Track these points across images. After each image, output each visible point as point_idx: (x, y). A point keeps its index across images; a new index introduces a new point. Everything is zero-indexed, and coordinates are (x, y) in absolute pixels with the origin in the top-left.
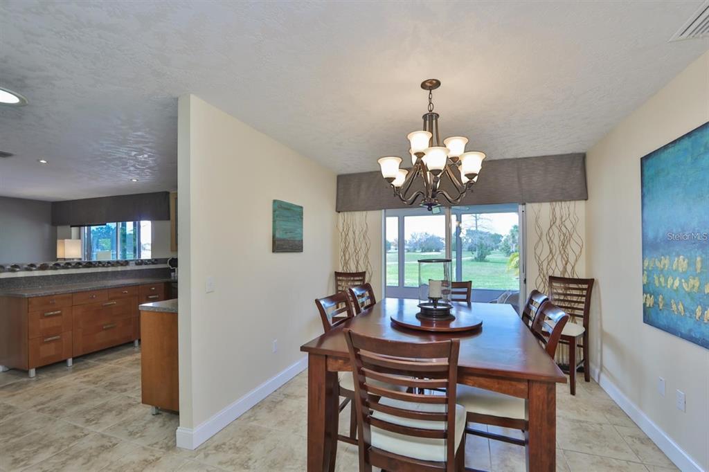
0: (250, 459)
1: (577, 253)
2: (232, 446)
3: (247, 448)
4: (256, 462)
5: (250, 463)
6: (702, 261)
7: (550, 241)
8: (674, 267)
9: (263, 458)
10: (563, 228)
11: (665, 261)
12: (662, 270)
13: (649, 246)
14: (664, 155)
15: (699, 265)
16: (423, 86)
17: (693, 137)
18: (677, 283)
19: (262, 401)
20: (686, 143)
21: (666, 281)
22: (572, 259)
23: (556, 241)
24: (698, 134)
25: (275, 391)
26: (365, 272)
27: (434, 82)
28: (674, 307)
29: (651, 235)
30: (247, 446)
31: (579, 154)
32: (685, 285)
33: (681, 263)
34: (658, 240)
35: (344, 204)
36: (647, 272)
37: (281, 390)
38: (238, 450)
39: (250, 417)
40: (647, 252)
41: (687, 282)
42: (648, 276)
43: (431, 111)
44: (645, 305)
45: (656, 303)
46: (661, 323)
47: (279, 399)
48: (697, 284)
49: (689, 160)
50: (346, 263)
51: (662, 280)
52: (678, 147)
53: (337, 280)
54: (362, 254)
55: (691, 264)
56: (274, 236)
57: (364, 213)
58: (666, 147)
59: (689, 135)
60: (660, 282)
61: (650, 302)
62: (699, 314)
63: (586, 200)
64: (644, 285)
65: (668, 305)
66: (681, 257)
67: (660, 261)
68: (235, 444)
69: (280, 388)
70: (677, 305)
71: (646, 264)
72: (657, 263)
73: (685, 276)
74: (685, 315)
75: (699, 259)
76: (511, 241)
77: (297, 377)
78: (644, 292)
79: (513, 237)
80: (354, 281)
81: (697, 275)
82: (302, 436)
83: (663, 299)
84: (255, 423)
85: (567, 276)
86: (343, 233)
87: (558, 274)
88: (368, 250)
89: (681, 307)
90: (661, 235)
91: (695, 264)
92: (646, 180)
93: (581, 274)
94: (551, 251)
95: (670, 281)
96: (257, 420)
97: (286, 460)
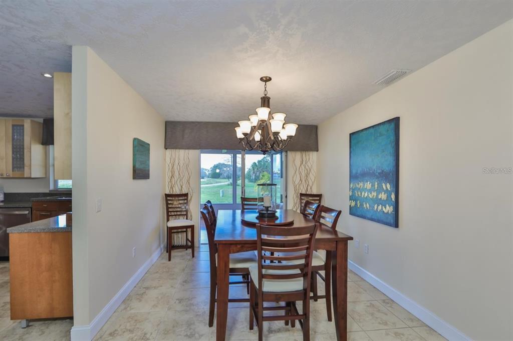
0: (145, 334)
1: (313, 181)
2: (125, 330)
3: (138, 328)
4: (151, 334)
5: (148, 336)
6: (378, 184)
7: (300, 173)
8: (365, 187)
9: (155, 330)
10: (307, 167)
11: (361, 184)
12: (359, 189)
13: (353, 177)
14: (361, 134)
15: (376, 186)
16: (261, 79)
17: (375, 129)
18: (366, 195)
19: (129, 296)
20: (372, 130)
21: (361, 194)
22: (310, 184)
23: (303, 174)
24: (377, 127)
25: (135, 287)
26: (187, 194)
27: (268, 78)
28: (365, 206)
29: (354, 172)
30: (137, 326)
31: (315, 126)
32: (370, 195)
33: (368, 185)
34: (358, 175)
35: (170, 143)
36: (353, 190)
37: (140, 285)
38: (131, 331)
39: (125, 308)
40: (352, 180)
41: (371, 193)
42: (352, 192)
43: (266, 95)
44: (350, 206)
45: (356, 204)
46: (358, 214)
47: (142, 292)
48: (375, 195)
49: (373, 138)
50: (172, 188)
51: (359, 193)
52: (367, 131)
53: (167, 200)
54: (185, 180)
55: (373, 185)
56: (134, 167)
57: (187, 151)
58: (362, 130)
59: (373, 127)
60: (358, 195)
61: (353, 204)
62: (376, 208)
63: (317, 151)
64: (350, 196)
65: (362, 205)
66: (369, 182)
67: (358, 184)
68: (125, 328)
69: (137, 284)
70: (366, 204)
71: (351, 186)
72: (357, 186)
73: (370, 191)
74: (370, 209)
75: (376, 183)
76: (252, 172)
77: (147, 275)
78: (350, 200)
79: (254, 169)
80: (179, 200)
81: (375, 191)
82: (176, 311)
83: (360, 202)
84: (133, 311)
85: (308, 193)
86: (170, 165)
87: (304, 192)
88: (190, 177)
89: (368, 205)
90: (359, 172)
91: (375, 185)
92: (352, 144)
93: (315, 192)
94: (301, 179)
95: (363, 193)
96: (133, 309)
97: (174, 327)
